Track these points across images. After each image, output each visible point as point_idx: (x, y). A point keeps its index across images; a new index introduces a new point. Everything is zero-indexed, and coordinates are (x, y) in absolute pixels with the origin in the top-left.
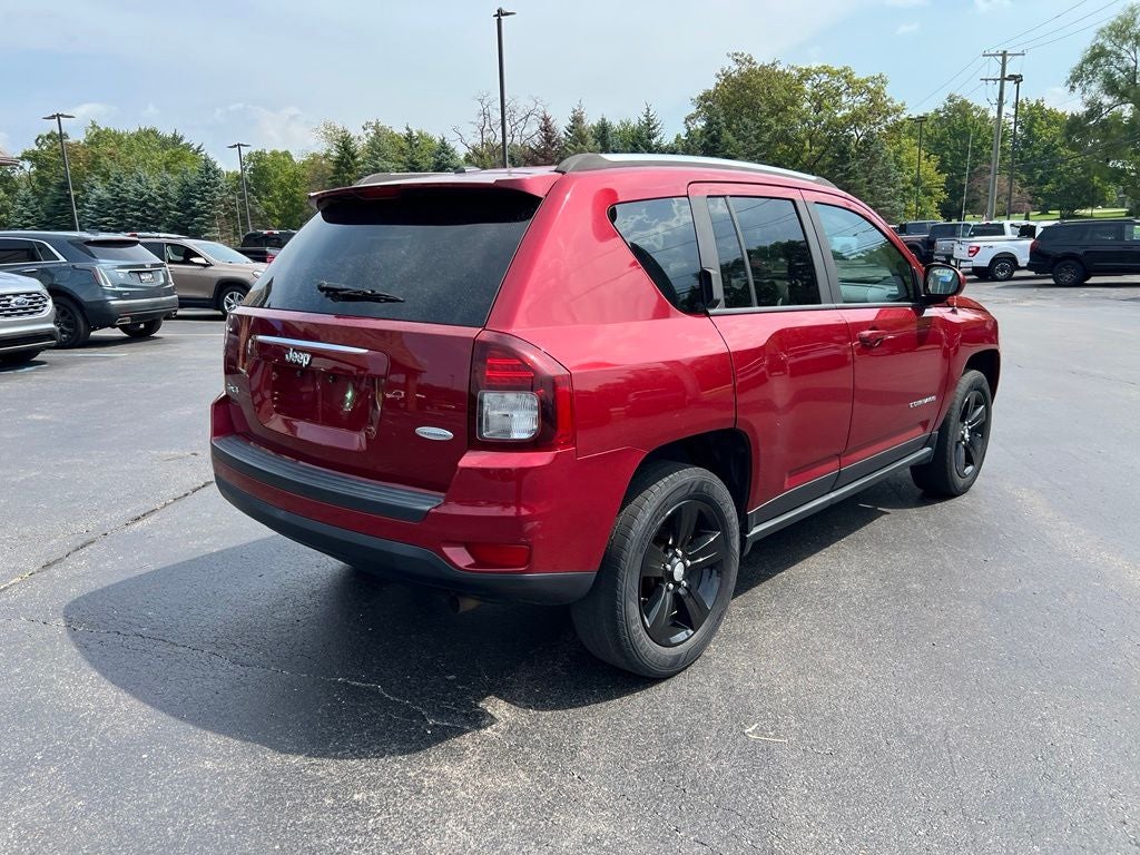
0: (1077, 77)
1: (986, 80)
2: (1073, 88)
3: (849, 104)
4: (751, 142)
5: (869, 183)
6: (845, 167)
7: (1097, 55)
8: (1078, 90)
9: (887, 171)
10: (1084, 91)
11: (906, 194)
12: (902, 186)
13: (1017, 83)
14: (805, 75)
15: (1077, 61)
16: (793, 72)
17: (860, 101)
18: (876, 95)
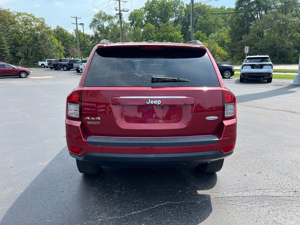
0: (91, 26)
1: (73, 23)
2: (90, 28)
3: (35, 25)
4: (5, 32)
5: (45, 47)
6: (38, 42)
7: (95, 21)
8: (92, 29)
9: (50, 44)
10: (93, 29)
11: (56, 51)
12: (55, 49)
13: (83, 25)
14: (19, 14)
15: (91, 22)
16: (15, 13)
17: (38, 24)
18: (43, 23)
